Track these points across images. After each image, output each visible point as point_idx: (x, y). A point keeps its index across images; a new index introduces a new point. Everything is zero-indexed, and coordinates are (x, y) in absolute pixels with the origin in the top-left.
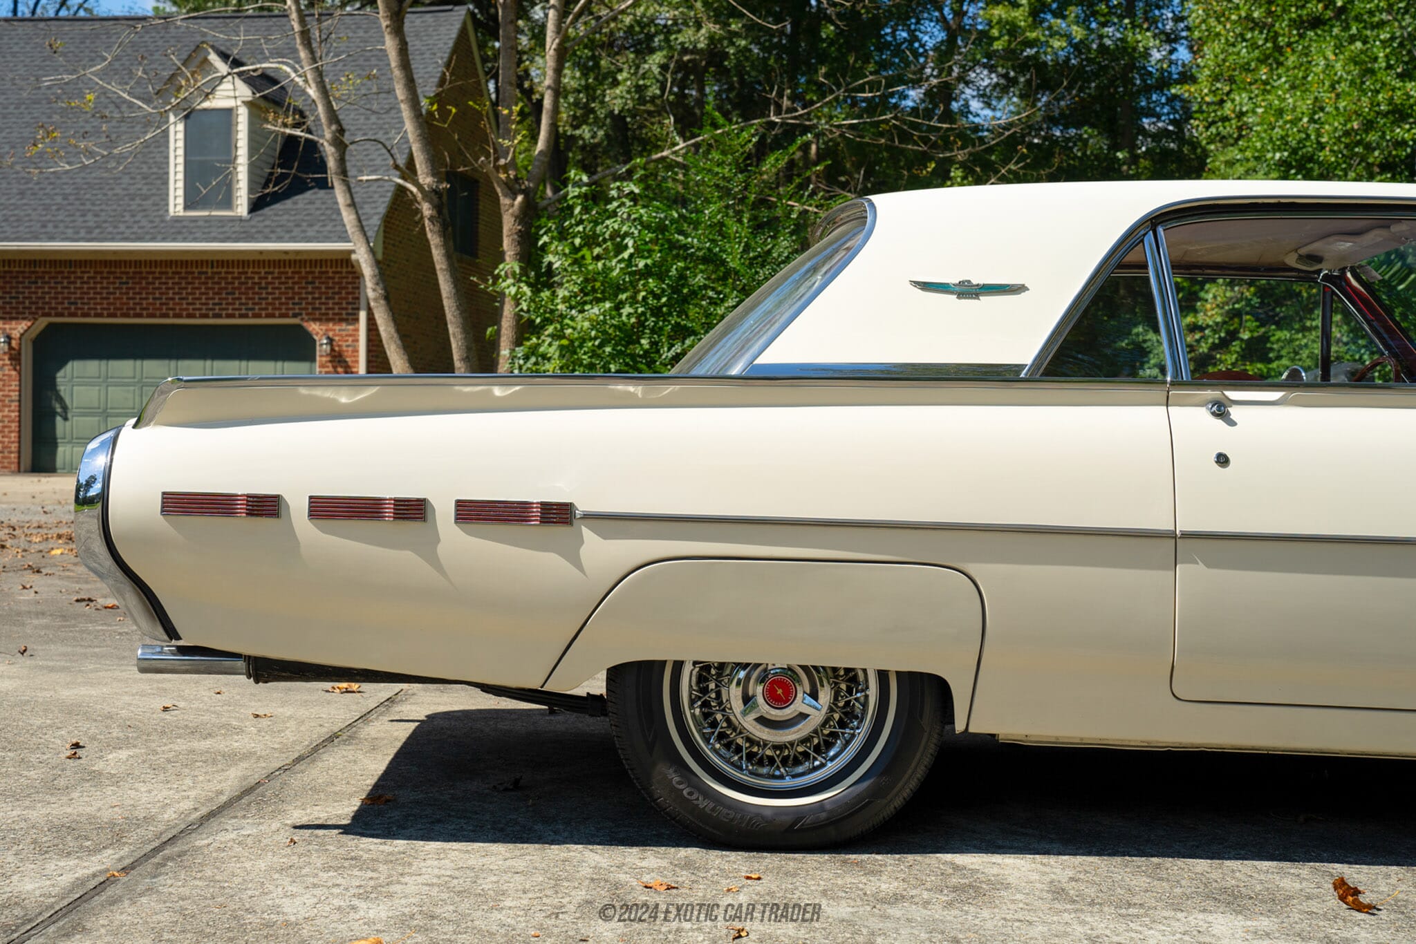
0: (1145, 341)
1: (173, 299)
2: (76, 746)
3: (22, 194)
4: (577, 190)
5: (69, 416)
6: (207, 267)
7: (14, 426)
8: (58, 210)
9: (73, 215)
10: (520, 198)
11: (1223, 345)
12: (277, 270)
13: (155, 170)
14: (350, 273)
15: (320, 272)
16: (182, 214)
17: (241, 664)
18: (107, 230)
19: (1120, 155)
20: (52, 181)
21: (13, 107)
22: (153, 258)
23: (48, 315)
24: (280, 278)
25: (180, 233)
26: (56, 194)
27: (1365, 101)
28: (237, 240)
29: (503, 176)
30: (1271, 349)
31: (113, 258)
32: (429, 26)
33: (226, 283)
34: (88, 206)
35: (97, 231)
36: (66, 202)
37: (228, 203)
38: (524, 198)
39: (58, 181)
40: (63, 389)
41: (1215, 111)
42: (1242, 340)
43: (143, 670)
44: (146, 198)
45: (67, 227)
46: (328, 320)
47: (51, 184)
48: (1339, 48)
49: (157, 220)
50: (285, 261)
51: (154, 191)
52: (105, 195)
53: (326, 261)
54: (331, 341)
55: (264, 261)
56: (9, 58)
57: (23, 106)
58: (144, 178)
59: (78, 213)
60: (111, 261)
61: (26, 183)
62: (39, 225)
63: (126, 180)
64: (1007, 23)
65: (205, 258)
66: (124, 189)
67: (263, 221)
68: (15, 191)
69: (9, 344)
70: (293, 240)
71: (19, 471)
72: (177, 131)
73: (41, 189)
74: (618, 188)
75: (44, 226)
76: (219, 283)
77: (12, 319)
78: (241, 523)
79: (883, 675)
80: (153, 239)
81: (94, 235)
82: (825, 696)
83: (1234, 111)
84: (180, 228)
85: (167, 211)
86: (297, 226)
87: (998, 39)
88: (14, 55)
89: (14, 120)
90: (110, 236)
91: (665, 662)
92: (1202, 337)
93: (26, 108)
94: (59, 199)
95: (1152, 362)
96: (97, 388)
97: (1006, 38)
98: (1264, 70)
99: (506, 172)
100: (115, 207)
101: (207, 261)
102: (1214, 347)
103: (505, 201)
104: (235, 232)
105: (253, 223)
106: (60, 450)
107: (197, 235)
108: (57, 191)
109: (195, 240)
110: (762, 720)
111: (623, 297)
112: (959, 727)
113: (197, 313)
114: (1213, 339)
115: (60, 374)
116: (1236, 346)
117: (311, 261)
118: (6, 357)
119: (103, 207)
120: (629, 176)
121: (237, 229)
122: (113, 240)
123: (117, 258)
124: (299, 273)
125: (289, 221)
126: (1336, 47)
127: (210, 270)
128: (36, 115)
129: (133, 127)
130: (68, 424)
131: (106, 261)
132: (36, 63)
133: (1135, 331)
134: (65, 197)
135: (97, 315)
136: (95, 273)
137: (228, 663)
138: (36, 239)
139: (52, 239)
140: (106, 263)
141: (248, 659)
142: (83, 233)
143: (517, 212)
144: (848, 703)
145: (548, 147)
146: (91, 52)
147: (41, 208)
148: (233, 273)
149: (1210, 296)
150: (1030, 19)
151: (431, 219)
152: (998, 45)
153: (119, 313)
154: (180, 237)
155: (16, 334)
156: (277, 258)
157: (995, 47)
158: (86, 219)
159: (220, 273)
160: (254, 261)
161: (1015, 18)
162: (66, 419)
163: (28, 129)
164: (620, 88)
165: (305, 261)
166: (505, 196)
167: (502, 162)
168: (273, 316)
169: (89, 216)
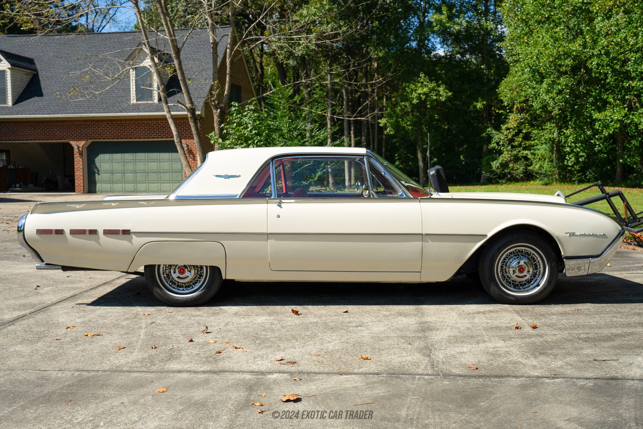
0: (491, 134)
1: (133, 132)
2: (38, 286)
4: (234, 108)
5: (100, 173)
7: (82, 177)
8: (94, 102)
9: (98, 104)
10: (219, 110)
11: (517, 134)
13: (126, 87)
15: (183, 122)
16: (135, 103)
17: (60, 267)
18: (110, 109)
19: (482, 67)
22: (126, 118)
23: (91, 139)
27: (555, 51)
28: (154, 112)
29: (213, 103)
30: (532, 137)
31: (112, 119)
33: (151, 126)
34: (104, 101)
35: (107, 109)
36: (96, 99)
37: (151, 97)
38: (220, 110)
40: (98, 164)
41: (511, 52)
42: (523, 133)
43: (38, 269)
44: (123, 97)
45: (97, 108)
46: (187, 138)
48: (547, 31)
49: (127, 105)
51: (126, 95)
52: (109, 96)
54: (188, 146)
57: (82, 66)
58: (123, 90)
59: (100, 103)
62: (87, 108)
63: (116, 91)
64: (439, 20)
65: (144, 118)
66: (116, 94)
69: (79, 149)
71: (84, 193)
72: (132, 74)
74: (248, 107)
75: (89, 108)
76: (149, 127)
77: (79, 140)
78: (54, 235)
79: (206, 267)
80: (126, 112)
81: (105, 111)
82: (193, 271)
83: (516, 53)
84: (136, 108)
85: (130, 102)
87: (436, 26)
88: (78, 47)
91: (155, 265)
92: (510, 132)
94: (94, 98)
95: (494, 141)
96: (109, 164)
97: (439, 26)
98: (526, 38)
99: (214, 102)
100: (113, 101)
102: (514, 136)
103: (214, 111)
104: (154, 109)
105: (159, 105)
106: (98, 185)
107: (141, 110)
108: (93, 95)
109: (140, 112)
110: (178, 277)
111: (250, 142)
112: (224, 278)
113: (142, 137)
114: (513, 133)
115: (96, 159)
116: (521, 135)
117: (180, 118)
118: (78, 154)
119: (109, 101)
120: (251, 104)
121: (155, 107)
122: (112, 112)
123: (114, 119)
126: (546, 31)
127: (145, 122)
130: (100, 176)
132: (86, 50)
133: (488, 130)
135: (108, 139)
136: (107, 124)
137: (57, 267)
138: (86, 113)
139: (91, 113)
140: (110, 120)
141: (61, 266)
143: (218, 115)
144: (200, 273)
145: (228, 93)
146: (105, 45)
147: (88, 102)
148: (154, 123)
149: (511, 118)
150: (447, 19)
151: (190, 118)
152: (436, 29)
153: (115, 137)
154: (135, 111)
155: (81, 146)
157: (435, 29)
159: (149, 123)
160: (161, 118)
161: (441, 18)
162: (99, 174)
164: (301, 46)
165: (178, 118)
166: (215, 109)
167: (213, 99)
168: (167, 137)
169: (104, 104)
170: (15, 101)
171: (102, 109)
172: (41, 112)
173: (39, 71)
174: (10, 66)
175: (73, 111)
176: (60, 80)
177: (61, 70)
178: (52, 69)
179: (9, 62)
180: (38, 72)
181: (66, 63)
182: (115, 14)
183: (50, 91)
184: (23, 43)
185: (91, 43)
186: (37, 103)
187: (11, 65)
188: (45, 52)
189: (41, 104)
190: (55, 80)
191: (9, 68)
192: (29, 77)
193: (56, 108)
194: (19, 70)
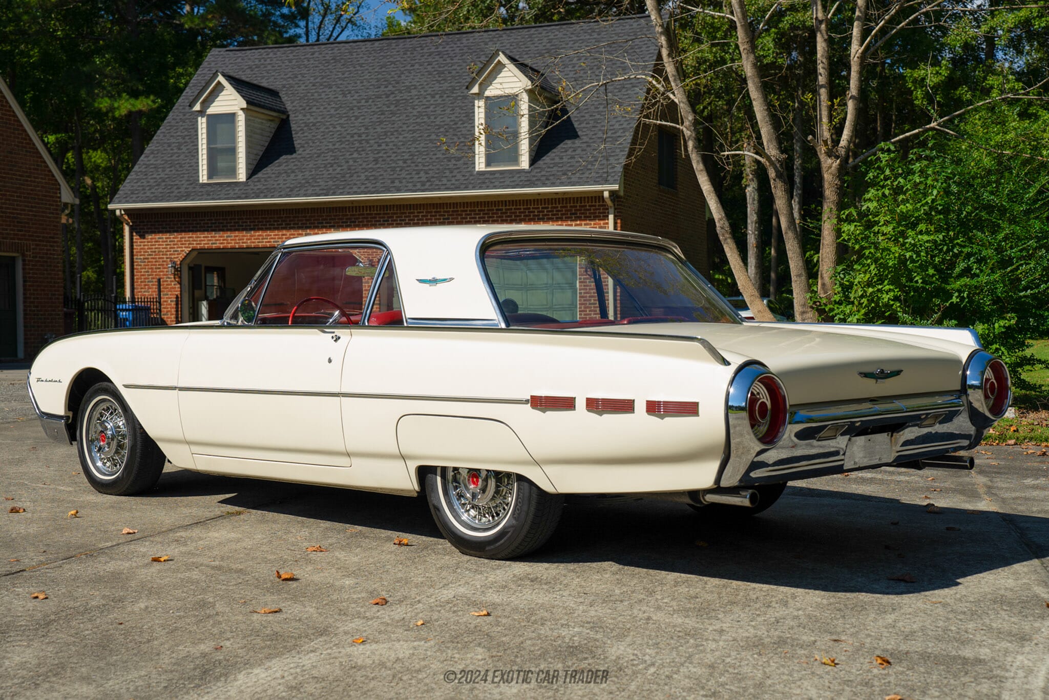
3: (376, 161)
6: (502, 206)
8: (401, 170)
9: (411, 174)
12: (550, 206)
13: (462, 140)
14: (602, 206)
15: (580, 206)
16: (484, 169)
18: (435, 183)
20: (395, 150)
21: (364, 101)
22: (466, 201)
24: (553, 211)
25: (484, 183)
26: (399, 160)
28: (522, 186)
31: (439, 202)
32: (644, 28)
33: (515, 216)
34: (421, 167)
35: (428, 184)
36: (405, 165)
37: (515, 159)
39: (399, 151)
44: (459, 159)
45: (408, 182)
47: (394, 153)
49: (468, 174)
50: (555, 199)
51: (464, 155)
53: (585, 198)
55: (541, 200)
56: (358, 68)
57: (371, 100)
58: (456, 146)
59: (414, 172)
60: (437, 204)
61: (378, 153)
62: (389, 181)
65: (500, 199)
66: (443, 154)
67: (540, 172)
68: (371, 159)
70: (562, 184)
72: (480, 112)
73: (388, 157)
75: (393, 182)
76: (510, 216)
80: (466, 188)
81: (426, 187)
84: (485, 179)
85: (474, 167)
86: (565, 174)
88: (361, 65)
89: (366, 110)
90: (437, 187)
93: (373, 102)
94: (401, 163)
100: (438, 167)
101: (502, 201)
104: (521, 181)
105: (533, 174)
107: (496, 184)
108: (399, 157)
109: (495, 187)
117: (574, 198)
119: (430, 167)
121: (523, 178)
122: (439, 190)
123: (441, 202)
124: (566, 207)
125: (558, 171)
127: (504, 208)
128: (379, 106)
129: (445, 111)
131: (434, 204)
132: (376, 70)
134: (405, 162)
136: (426, 212)
139: (399, 190)
142: (419, 186)
146: (412, 60)
147: (389, 170)
148: (520, 209)
154: (484, 185)
156: (550, 197)
158: (420, 176)
159: (511, 209)
160: (534, 200)
163: (376, 116)
165: (570, 198)
169: (422, 174)
170: (251, 172)
171: (419, 184)
172: (302, 192)
173: (290, 113)
174: (244, 105)
175: (362, 189)
176: (331, 129)
177: (333, 110)
178: (314, 109)
179: (243, 97)
180: (288, 116)
181: (340, 97)
182: (358, 12)
183: (315, 151)
184: (257, 62)
185: (384, 57)
186: (293, 175)
187: (248, 103)
188: (300, 77)
189: (300, 177)
190: (322, 130)
191: (242, 109)
192: (274, 125)
193: (331, 183)
194: (259, 112)
